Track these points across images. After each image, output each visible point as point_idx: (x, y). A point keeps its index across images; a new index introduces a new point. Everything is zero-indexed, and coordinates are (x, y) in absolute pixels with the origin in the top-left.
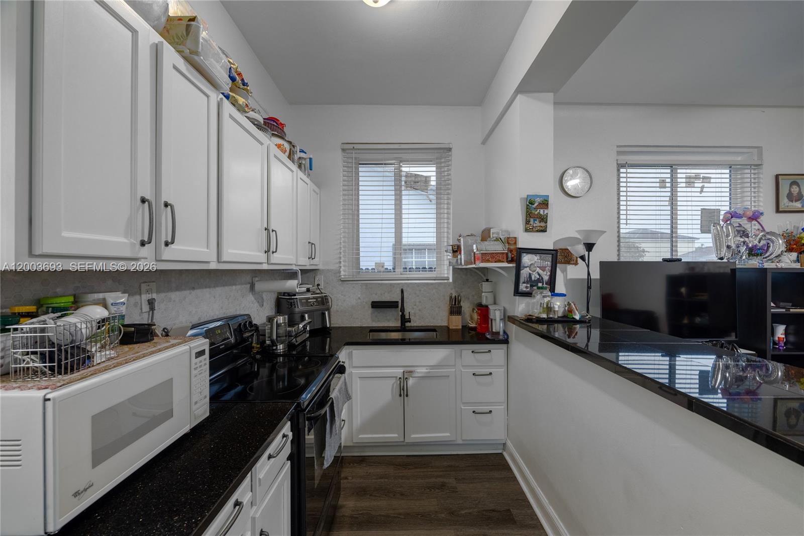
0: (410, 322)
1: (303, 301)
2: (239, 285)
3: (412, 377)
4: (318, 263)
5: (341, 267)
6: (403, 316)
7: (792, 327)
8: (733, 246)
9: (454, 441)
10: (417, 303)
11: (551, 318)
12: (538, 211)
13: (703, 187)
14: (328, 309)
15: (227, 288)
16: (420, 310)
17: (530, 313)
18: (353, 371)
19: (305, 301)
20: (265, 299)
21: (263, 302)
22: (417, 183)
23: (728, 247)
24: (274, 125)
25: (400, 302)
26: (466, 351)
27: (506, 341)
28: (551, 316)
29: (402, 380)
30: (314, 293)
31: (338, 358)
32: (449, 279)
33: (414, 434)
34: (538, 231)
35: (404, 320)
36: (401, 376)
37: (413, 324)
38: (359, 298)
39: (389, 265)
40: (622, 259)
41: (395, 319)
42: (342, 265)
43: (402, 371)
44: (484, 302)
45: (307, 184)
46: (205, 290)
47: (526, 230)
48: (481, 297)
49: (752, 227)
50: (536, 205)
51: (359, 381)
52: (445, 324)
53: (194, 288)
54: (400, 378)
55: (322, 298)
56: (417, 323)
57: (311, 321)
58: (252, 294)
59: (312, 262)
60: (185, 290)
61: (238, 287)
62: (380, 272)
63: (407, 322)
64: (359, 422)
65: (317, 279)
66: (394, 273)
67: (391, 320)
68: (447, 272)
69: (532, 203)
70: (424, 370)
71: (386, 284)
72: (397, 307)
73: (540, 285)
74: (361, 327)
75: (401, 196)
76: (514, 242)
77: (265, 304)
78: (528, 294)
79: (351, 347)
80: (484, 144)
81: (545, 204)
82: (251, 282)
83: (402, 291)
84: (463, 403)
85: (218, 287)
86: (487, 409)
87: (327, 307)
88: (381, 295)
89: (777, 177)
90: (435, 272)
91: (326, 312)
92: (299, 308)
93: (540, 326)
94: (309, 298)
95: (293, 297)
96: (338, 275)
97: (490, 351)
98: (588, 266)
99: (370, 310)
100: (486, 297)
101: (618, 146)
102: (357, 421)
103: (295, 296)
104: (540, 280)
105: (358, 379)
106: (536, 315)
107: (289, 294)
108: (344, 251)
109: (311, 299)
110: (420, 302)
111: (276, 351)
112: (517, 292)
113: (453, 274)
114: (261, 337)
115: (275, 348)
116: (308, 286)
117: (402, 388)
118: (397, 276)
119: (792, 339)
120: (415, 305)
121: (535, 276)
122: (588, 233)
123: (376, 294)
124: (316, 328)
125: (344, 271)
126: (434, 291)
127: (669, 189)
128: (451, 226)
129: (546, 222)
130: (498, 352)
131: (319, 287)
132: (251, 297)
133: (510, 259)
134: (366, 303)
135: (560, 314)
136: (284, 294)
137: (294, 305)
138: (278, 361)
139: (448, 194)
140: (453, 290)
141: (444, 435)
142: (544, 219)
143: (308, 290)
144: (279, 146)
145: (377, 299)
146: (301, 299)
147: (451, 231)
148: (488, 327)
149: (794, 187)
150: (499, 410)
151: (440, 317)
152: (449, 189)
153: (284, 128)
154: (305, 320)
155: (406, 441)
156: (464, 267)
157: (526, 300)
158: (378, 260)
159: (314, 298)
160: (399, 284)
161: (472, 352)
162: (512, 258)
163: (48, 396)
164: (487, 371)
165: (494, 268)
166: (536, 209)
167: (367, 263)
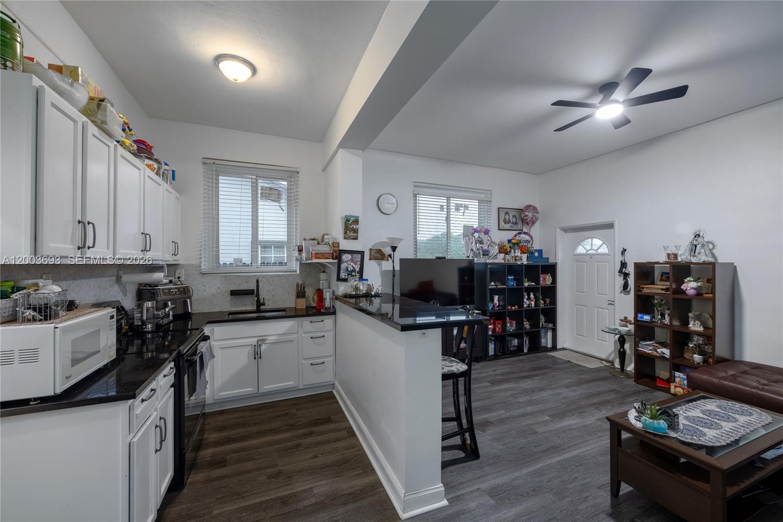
0: (264, 305)
1: (166, 291)
2: (108, 277)
3: (264, 344)
4: (180, 259)
5: (201, 262)
6: (258, 301)
7: (501, 297)
8: (475, 250)
9: (297, 387)
10: (271, 291)
11: (358, 294)
12: (352, 226)
13: (464, 213)
14: (190, 298)
15: (99, 280)
16: (273, 296)
17: (347, 292)
18: (215, 344)
19: (167, 291)
20: (128, 290)
21: (126, 293)
22: (272, 195)
23: (472, 250)
24: (144, 149)
25: (256, 290)
26: (306, 322)
27: (334, 313)
28: (358, 293)
29: (256, 347)
30: (175, 284)
31: (203, 330)
32: (296, 272)
33: (266, 386)
34: (352, 239)
35: (259, 304)
36: (256, 344)
37: (267, 307)
38: (219, 288)
39: (247, 260)
40: (419, 257)
41: (252, 304)
42: (202, 261)
43: (257, 340)
44: (321, 287)
45: (171, 193)
46: (83, 281)
47: (345, 238)
48: (319, 284)
49: (485, 238)
50: (351, 222)
51: (219, 351)
52: (293, 306)
53: (75, 279)
54: (255, 345)
55: (184, 288)
56: (271, 306)
57: (175, 307)
58: (118, 285)
59: (175, 258)
60: (70, 280)
61: (107, 279)
62: (238, 266)
63: (262, 305)
64: (220, 382)
65: (177, 272)
66: (251, 267)
67: (248, 305)
68: (295, 266)
69: (348, 221)
70: (274, 338)
71: (244, 276)
72: (253, 294)
73: (354, 274)
74: (220, 312)
75: (257, 205)
76: (337, 246)
77: (128, 294)
78: (345, 280)
79: (212, 324)
80: (324, 171)
81: (356, 221)
82: (117, 275)
83: (257, 281)
84: (304, 359)
85: (92, 278)
86: (321, 361)
87: (189, 295)
88: (239, 284)
89: (499, 208)
90: (286, 267)
91: (188, 300)
92: (161, 297)
93: (351, 300)
94: (171, 289)
95: (155, 288)
96: (199, 268)
97: (323, 321)
98: (393, 262)
99: (229, 298)
100: (323, 284)
101: (414, 182)
102: (218, 383)
103: (157, 286)
104: (354, 270)
105: (219, 349)
106: (349, 293)
107: (150, 285)
108: (205, 249)
109: (174, 289)
110: (273, 290)
111: (145, 330)
112: (339, 279)
113: (300, 268)
114: (130, 320)
115: (145, 327)
116: (171, 278)
117: (256, 353)
118: (253, 269)
119: (501, 303)
120: (269, 292)
121: (350, 268)
122: (393, 239)
123: (235, 284)
124: (178, 313)
125: (204, 265)
126: (285, 280)
127: (446, 213)
128: (298, 231)
129: (357, 233)
130: (328, 321)
131: (180, 279)
132: (116, 288)
133: (335, 257)
134: (226, 292)
135: (364, 292)
136: (145, 285)
137: (157, 294)
138: (147, 337)
139: (296, 206)
140: (300, 280)
141: (290, 384)
142: (356, 231)
143: (171, 282)
144: (149, 166)
145: (235, 288)
146: (163, 290)
147: (298, 235)
148: (322, 305)
149: (507, 215)
150: (329, 361)
151: (290, 301)
152: (297, 202)
153: (152, 149)
154: (168, 306)
155: (260, 392)
156: (306, 262)
157: (345, 284)
158: (236, 256)
159: (176, 288)
160: (255, 276)
161: (311, 322)
162: (336, 256)
163: (56, 326)
164: (321, 334)
165: (325, 263)
166: (351, 224)
167: (226, 258)
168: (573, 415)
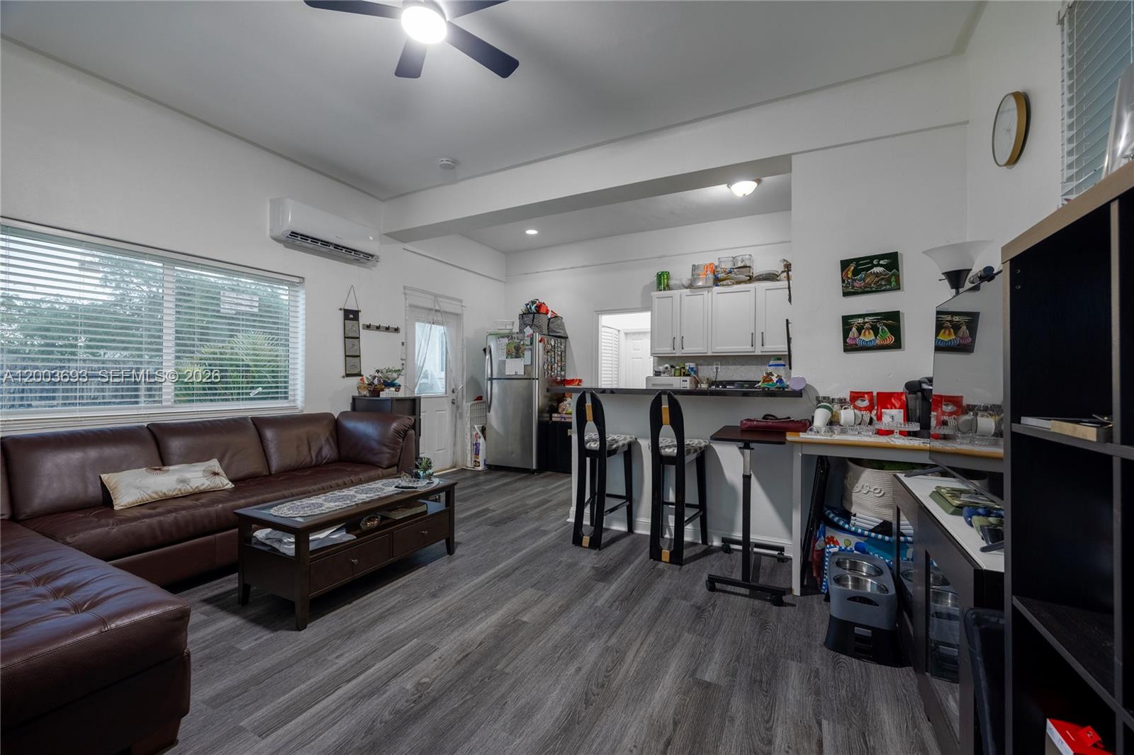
168: (480, 644)
